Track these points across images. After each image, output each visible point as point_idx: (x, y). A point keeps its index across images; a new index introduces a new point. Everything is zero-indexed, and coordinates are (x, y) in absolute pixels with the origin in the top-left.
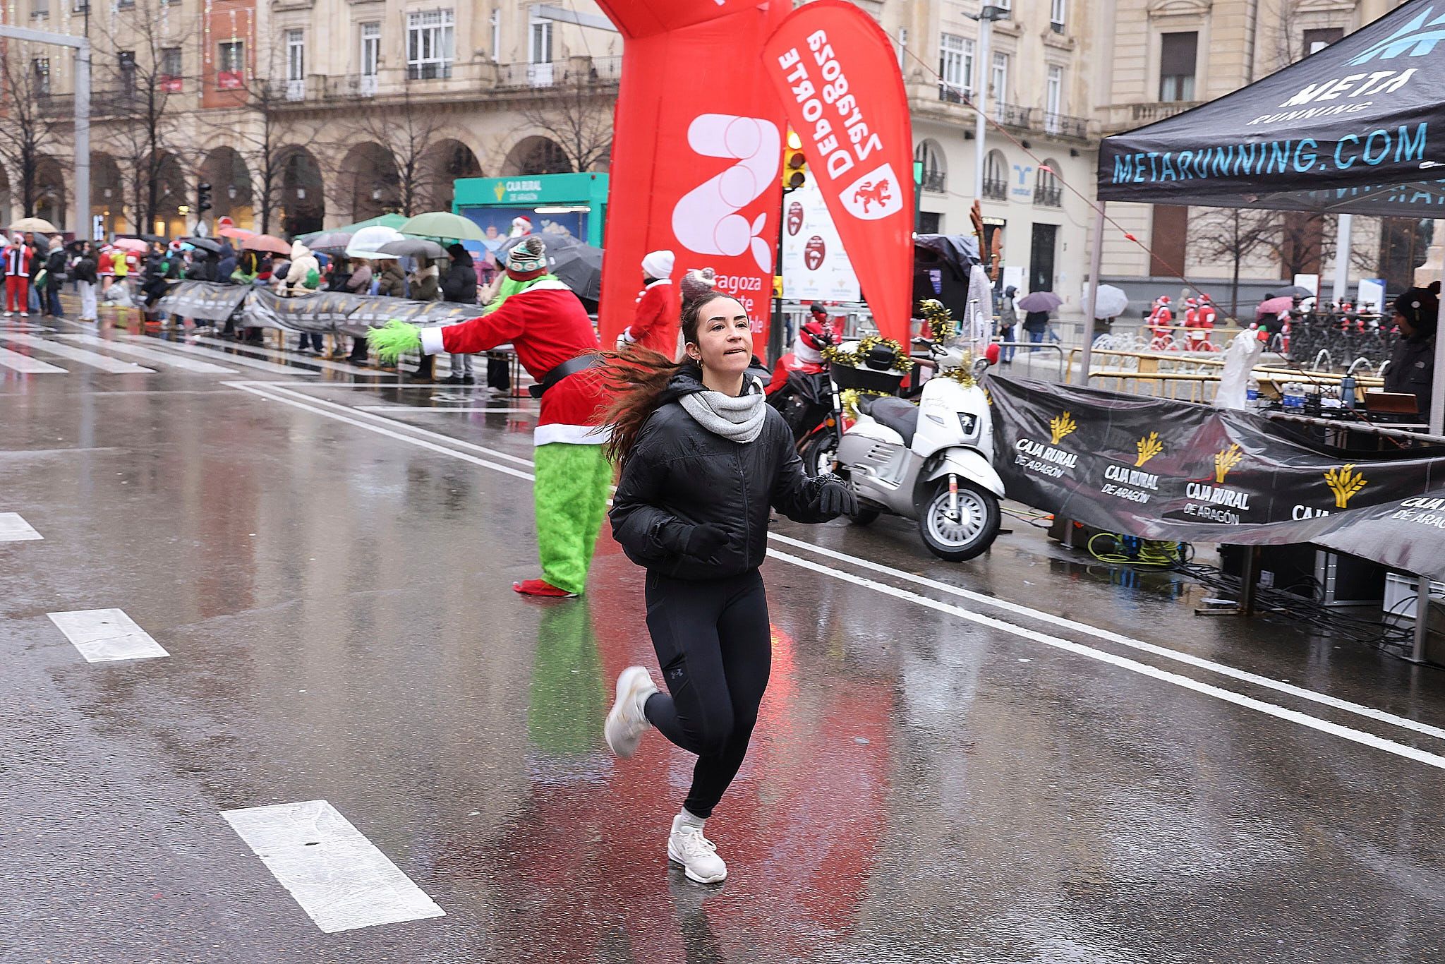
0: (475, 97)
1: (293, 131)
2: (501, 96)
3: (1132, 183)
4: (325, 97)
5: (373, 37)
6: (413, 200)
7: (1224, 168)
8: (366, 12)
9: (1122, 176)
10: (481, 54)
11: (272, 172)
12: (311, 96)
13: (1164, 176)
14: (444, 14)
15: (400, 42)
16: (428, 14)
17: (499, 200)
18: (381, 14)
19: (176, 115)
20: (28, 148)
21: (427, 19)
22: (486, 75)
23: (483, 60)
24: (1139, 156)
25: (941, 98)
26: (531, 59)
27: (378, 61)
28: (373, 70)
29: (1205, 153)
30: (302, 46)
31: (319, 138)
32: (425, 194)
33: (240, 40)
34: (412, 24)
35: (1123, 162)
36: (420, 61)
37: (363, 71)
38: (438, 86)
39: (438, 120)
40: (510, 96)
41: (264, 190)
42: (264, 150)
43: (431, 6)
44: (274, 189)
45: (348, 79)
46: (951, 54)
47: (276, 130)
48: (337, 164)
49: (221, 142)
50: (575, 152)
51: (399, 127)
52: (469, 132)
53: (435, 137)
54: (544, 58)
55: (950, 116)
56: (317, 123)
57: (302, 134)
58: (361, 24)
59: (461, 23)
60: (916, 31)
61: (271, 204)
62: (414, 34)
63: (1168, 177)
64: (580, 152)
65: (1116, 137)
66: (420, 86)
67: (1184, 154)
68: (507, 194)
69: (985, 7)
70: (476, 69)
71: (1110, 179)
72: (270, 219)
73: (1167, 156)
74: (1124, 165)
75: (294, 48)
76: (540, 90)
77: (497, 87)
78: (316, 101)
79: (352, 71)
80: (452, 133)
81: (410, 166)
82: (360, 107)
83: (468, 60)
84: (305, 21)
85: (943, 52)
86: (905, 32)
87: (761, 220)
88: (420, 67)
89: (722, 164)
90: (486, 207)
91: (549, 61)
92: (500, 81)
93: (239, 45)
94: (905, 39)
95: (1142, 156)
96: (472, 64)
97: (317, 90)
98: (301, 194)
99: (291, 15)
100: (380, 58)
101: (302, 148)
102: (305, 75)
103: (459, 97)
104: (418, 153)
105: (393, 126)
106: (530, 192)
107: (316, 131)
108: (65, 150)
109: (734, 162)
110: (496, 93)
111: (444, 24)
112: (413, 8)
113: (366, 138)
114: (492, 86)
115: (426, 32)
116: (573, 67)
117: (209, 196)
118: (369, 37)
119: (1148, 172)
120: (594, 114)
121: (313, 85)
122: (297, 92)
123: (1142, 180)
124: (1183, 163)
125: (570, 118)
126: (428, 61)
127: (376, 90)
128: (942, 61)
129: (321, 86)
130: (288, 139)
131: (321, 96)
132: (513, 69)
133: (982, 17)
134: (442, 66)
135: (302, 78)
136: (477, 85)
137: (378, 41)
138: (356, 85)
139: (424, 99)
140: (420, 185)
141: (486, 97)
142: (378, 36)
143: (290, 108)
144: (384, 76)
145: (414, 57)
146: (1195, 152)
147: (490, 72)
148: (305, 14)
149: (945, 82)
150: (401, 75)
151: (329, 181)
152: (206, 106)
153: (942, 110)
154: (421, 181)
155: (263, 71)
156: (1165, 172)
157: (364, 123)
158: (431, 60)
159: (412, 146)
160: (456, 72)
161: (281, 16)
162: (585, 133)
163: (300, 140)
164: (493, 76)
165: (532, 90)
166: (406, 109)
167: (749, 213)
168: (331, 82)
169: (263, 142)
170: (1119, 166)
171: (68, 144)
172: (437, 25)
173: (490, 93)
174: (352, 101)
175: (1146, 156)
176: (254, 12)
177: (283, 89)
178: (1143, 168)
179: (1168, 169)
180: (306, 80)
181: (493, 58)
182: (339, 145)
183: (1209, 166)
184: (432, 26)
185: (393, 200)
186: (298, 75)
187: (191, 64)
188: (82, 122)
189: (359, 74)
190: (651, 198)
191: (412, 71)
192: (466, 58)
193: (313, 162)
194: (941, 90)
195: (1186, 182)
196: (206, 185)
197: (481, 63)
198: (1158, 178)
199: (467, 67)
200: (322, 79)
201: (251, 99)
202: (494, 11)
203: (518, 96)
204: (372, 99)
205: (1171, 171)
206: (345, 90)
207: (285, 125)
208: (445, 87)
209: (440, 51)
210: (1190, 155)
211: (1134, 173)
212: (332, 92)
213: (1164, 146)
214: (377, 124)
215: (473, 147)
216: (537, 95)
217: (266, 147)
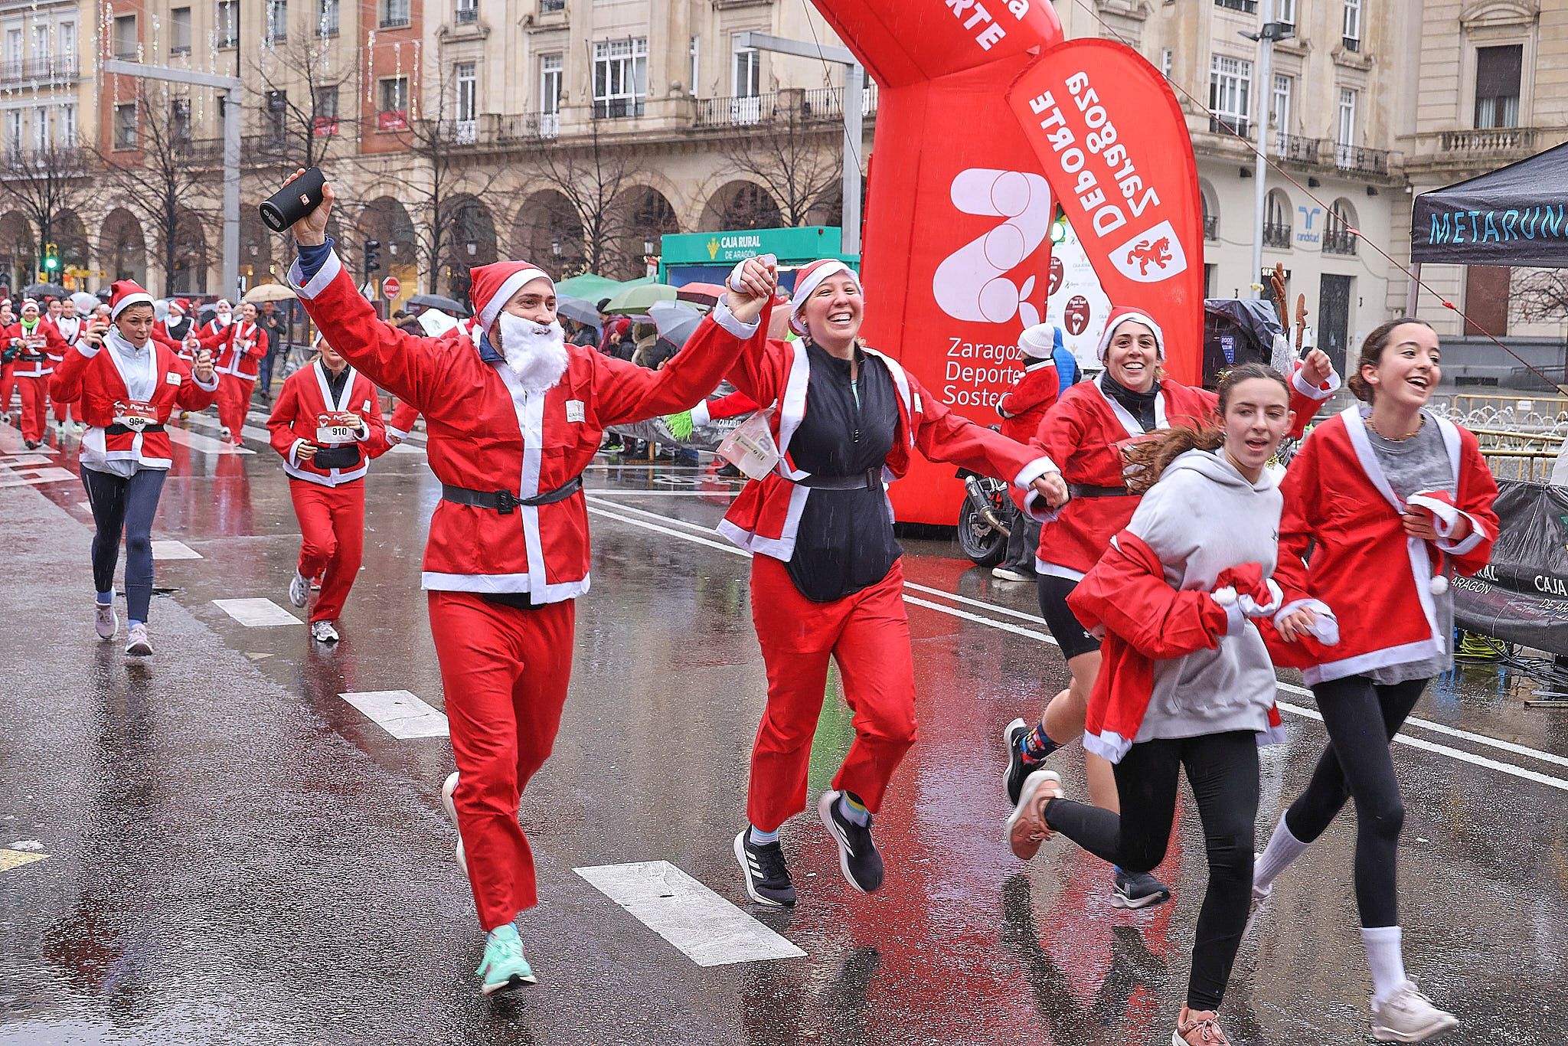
0: (670, 137)
1: (465, 179)
2: (701, 136)
3: (1450, 244)
4: (499, 139)
5: (554, 70)
6: (601, 256)
7: (1554, 228)
8: (546, 42)
9: (1439, 237)
10: (678, 88)
11: (443, 225)
12: (484, 138)
13: (1486, 236)
14: (635, 43)
15: (586, 76)
16: (617, 43)
17: (713, 258)
18: (564, 44)
19: (333, 161)
20: (170, 200)
21: (617, 49)
22: (683, 112)
23: (681, 95)
24: (1457, 215)
25: (1212, 129)
26: (735, 94)
27: (558, 100)
28: (555, 109)
29: (1532, 212)
30: (474, 82)
31: (495, 187)
32: (616, 250)
33: (404, 76)
34: (599, 55)
35: (1441, 222)
36: (609, 96)
37: (543, 110)
38: (628, 125)
39: (629, 165)
40: (711, 136)
41: (432, 247)
42: (433, 202)
43: (621, 34)
44: (444, 245)
45: (524, 120)
46: (1224, 79)
47: (447, 177)
48: (512, 215)
49: (381, 192)
50: (788, 199)
51: (586, 173)
52: (663, 178)
53: (626, 183)
54: (749, 93)
55: (1222, 151)
56: (492, 170)
57: (475, 183)
58: (540, 55)
59: (655, 53)
60: (1182, 52)
61: (440, 262)
62: (601, 66)
63: (1491, 238)
64: (793, 200)
65: (1432, 194)
66: (608, 126)
67: (1509, 213)
68: (721, 251)
69: (1265, 25)
70: (672, 105)
71: (1427, 239)
72: (439, 279)
73: (1490, 215)
74: (1441, 225)
75: (464, 85)
76: (746, 128)
77: (696, 126)
78: (489, 144)
79: (530, 110)
80: (644, 179)
81: (598, 217)
82: (540, 151)
83: (663, 95)
84: (478, 54)
85: (1214, 76)
86: (1169, 54)
87: (1029, 284)
88: (607, 104)
89: (986, 224)
90: (698, 266)
91: (756, 94)
92: (699, 118)
93: (403, 80)
94: (1169, 62)
95: (1462, 214)
96: (667, 99)
97: (490, 131)
98: (472, 249)
99: (462, 47)
100: (562, 93)
101: (473, 198)
102: (477, 115)
103: (652, 138)
104: (607, 203)
105: (580, 172)
106: (748, 248)
107: (491, 179)
108: (210, 204)
109: (1001, 220)
110: (693, 132)
111: (635, 55)
112: (600, 37)
113: (547, 185)
114: (690, 125)
115: (615, 65)
116: (785, 101)
117: (378, 254)
118: (548, 71)
119: (1468, 231)
120: (809, 156)
121: (486, 127)
122: (470, 133)
123: (1461, 240)
124: (1508, 223)
125: (782, 160)
126: (617, 96)
127: (557, 131)
128: (1213, 87)
129: (496, 126)
130: (460, 187)
131: (494, 139)
132: (715, 105)
133: (1263, 36)
134: (634, 102)
135: (473, 119)
136: (672, 123)
137: (560, 75)
138: (535, 125)
139: (613, 140)
140: (609, 238)
141: (683, 137)
142: (560, 69)
143: (460, 151)
144: (566, 114)
145: (601, 91)
146: (1522, 212)
147: (688, 109)
148: (478, 45)
149: (1217, 112)
150: (587, 113)
151: (504, 235)
152: (363, 152)
153: (1214, 143)
154: (610, 235)
155: (431, 111)
156: (1488, 232)
157: (548, 169)
158: (621, 96)
159: (601, 195)
160: (648, 109)
161: (450, 48)
162: (800, 178)
163: (472, 189)
164: (692, 114)
165: (737, 128)
166: (594, 151)
167: (1016, 275)
168: (507, 122)
169: (433, 193)
170: (1436, 225)
171: (216, 197)
172: (628, 56)
173: (689, 132)
174: (528, 143)
175: (1466, 213)
176: (421, 43)
177: (453, 131)
178: (1463, 228)
179: (1490, 228)
180: (478, 121)
181: (691, 93)
182: (515, 194)
183: (1537, 226)
184: (621, 57)
185: (579, 255)
186: (470, 116)
187: (348, 105)
188: (231, 173)
189: (539, 113)
190: (909, 259)
191: (599, 108)
192: (660, 93)
193: (485, 213)
194: (1212, 119)
195: (1511, 242)
196: (375, 243)
197: (677, 99)
198: (1480, 239)
199: (662, 103)
200: (496, 119)
201: (416, 143)
202: (693, 40)
203: (720, 135)
204: (555, 140)
205: (1494, 231)
206: (522, 131)
207: (456, 172)
208: (636, 126)
209: (631, 85)
210: (1516, 214)
211: (1453, 233)
212: (507, 133)
213: (1487, 204)
214: (561, 170)
215: (669, 194)
216: (742, 133)
217: (435, 198)
